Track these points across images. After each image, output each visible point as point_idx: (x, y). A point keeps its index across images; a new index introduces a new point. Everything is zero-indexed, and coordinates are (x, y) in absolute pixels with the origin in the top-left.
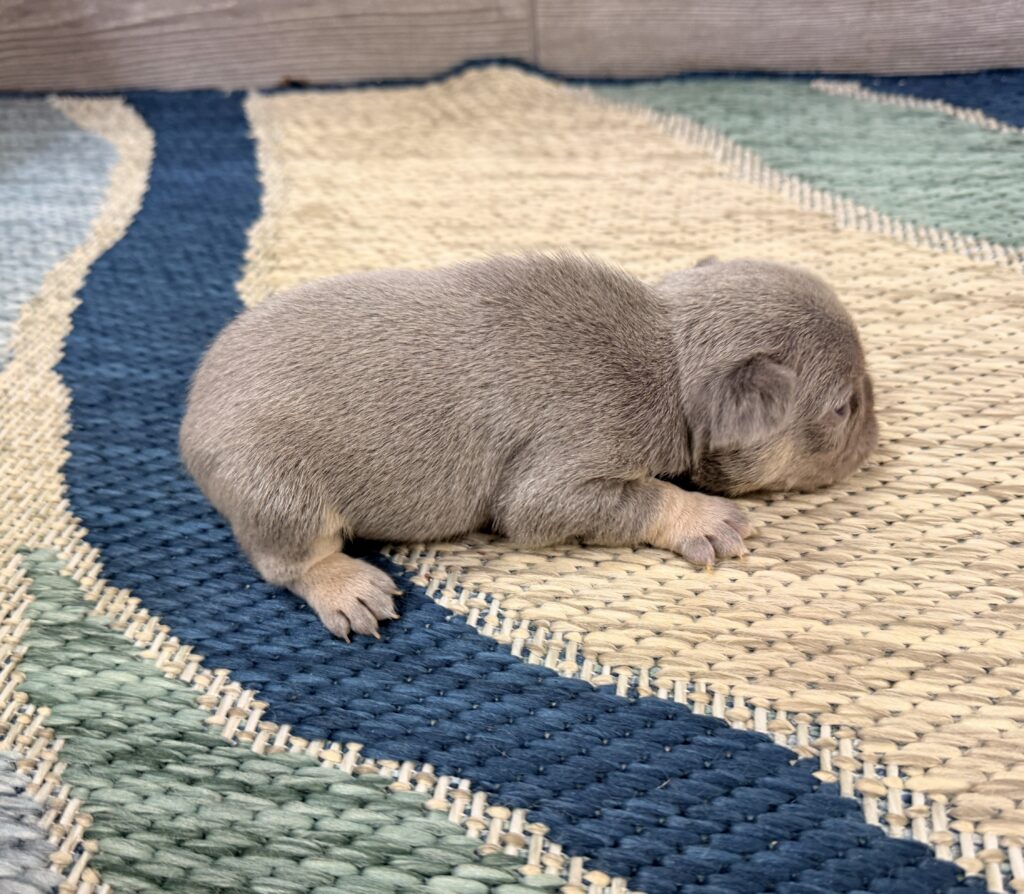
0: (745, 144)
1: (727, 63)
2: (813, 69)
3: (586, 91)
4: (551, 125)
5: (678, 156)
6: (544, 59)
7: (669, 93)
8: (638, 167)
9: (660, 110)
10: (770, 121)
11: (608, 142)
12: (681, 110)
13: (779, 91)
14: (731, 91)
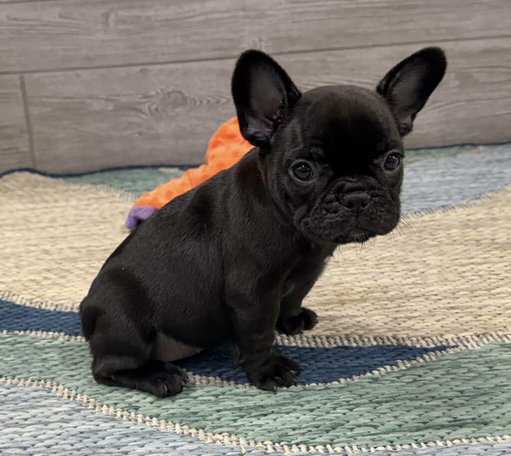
0: (128, 191)
1: (122, 165)
2: (159, 164)
3: (61, 180)
4: (46, 193)
5: (101, 198)
6: (38, 168)
7: (97, 177)
8: (85, 202)
9: (94, 184)
10: (140, 183)
11: (72, 196)
12: (102, 183)
13: (144, 173)
14: (124, 174)
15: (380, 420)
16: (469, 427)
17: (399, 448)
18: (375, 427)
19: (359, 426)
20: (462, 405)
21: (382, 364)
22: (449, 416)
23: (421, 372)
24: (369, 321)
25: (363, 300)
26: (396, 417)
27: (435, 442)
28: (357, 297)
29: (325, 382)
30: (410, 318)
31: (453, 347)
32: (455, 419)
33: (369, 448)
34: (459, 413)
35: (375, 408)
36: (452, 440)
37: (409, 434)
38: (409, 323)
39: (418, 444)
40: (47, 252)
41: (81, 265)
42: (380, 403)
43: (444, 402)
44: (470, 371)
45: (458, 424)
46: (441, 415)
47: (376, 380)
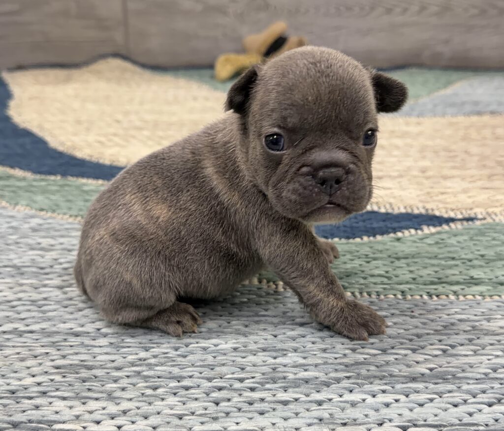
15: (395, 273)
16: (484, 285)
17: (409, 297)
18: (389, 278)
19: (372, 276)
20: (481, 266)
21: (407, 228)
22: (466, 275)
23: (444, 236)
24: (402, 193)
25: (401, 176)
26: (411, 272)
27: (447, 296)
28: (395, 174)
29: (348, 238)
30: (442, 193)
31: (481, 219)
32: (472, 278)
33: (379, 295)
34: (476, 273)
35: (392, 262)
36: (464, 296)
37: (421, 287)
38: (441, 197)
39: (430, 295)
40: (118, 122)
41: (146, 133)
42: (398, 259)
43: (463, 263)
44: (494, 239)
45: (474, 282)
46: (457, 273)
47: (398, 239)
